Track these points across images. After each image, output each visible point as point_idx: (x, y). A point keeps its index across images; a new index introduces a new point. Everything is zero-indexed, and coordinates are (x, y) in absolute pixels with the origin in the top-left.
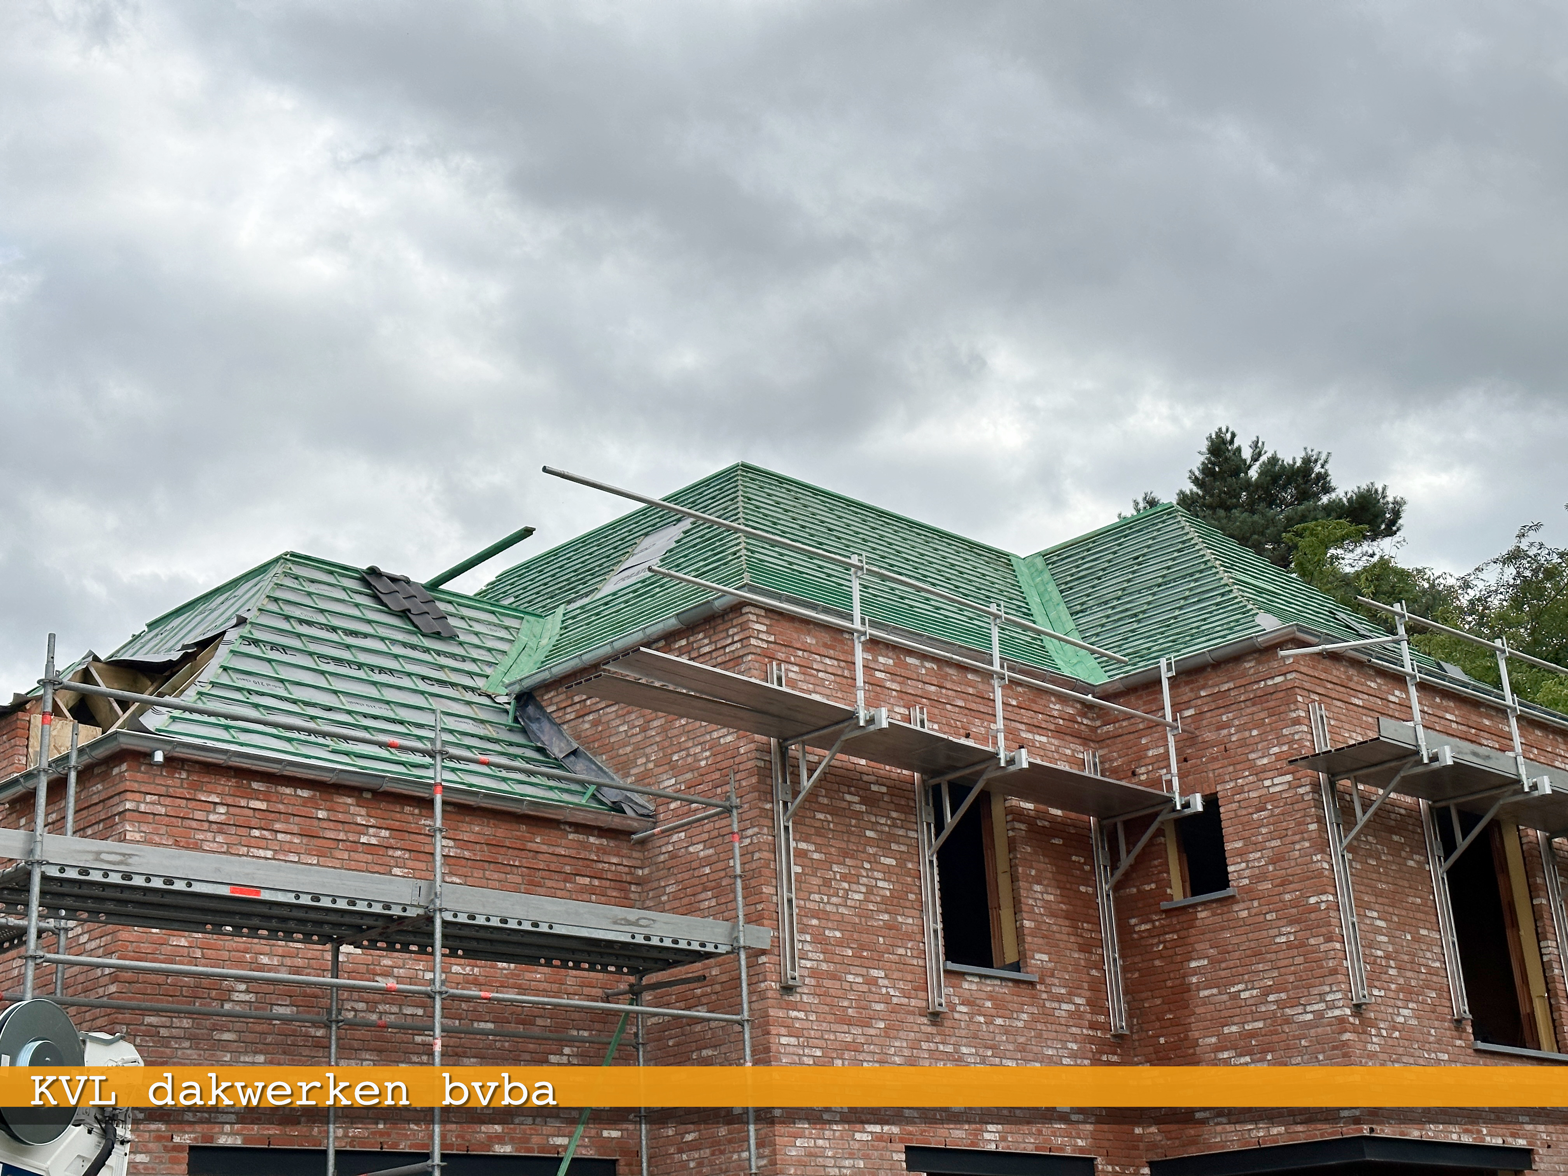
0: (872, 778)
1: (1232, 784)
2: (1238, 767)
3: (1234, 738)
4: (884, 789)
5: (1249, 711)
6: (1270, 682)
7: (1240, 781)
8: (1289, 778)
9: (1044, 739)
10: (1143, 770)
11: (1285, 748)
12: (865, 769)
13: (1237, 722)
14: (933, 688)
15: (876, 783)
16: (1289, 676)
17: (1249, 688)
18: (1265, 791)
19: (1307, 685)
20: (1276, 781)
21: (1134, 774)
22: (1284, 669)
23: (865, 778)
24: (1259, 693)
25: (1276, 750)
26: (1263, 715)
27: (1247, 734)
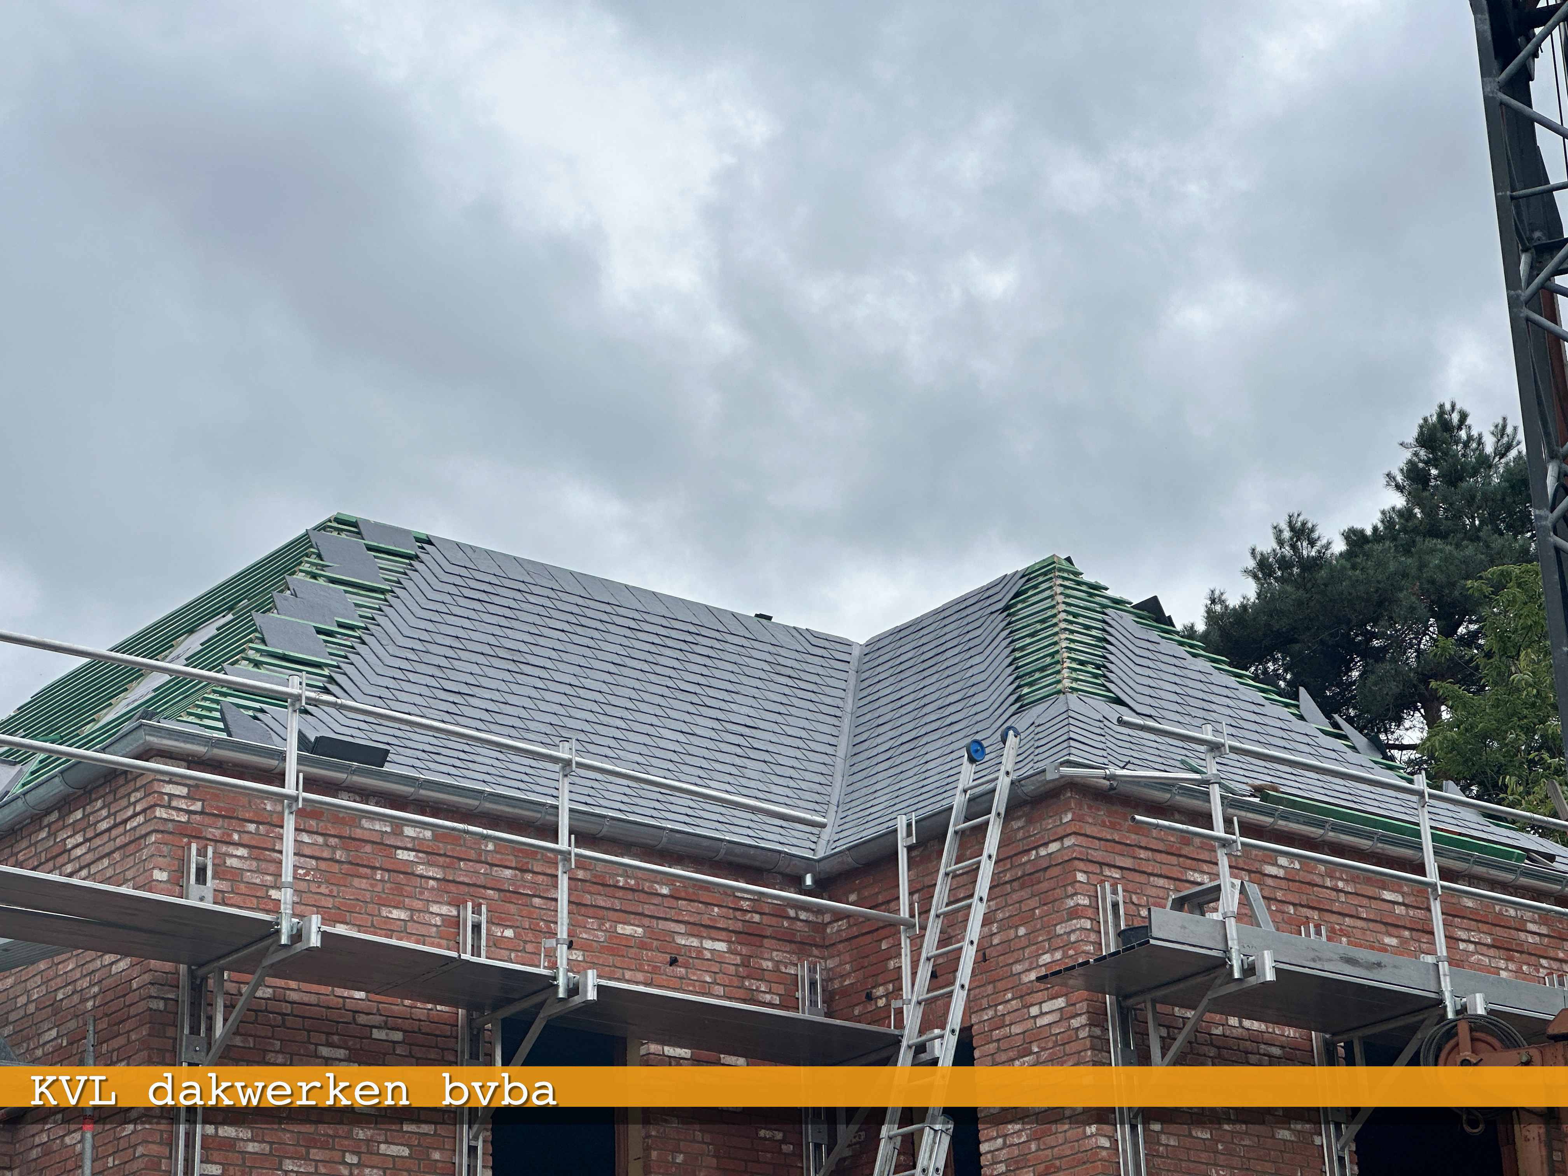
0: (378, 1019)
1: (991, 1013)
2: (1000, 985)
3: (996, 941)
4: (398, 1036)
5: (1015, 897)
6: (1043, 852)
7: (1000, 1008)
8: (1061, 1002)
9: (722, 946)
10: (880, 991)
11: (1058, 955)
12: (363, 1005)
13: (1000, 915)
14: (508, 873)
15: (385, 1026)
16: (1068, 842)
17: (1018, 861)
18: (1029, 1024)
19: (1097, 855)
20: (1046, 1007)
21: (869, 997)
22: (1060, 832)
23: (362, 1019)
24: (1029, 869)
25: (1047, 958)
26: (1034, 902)
27: (1012, 933)
